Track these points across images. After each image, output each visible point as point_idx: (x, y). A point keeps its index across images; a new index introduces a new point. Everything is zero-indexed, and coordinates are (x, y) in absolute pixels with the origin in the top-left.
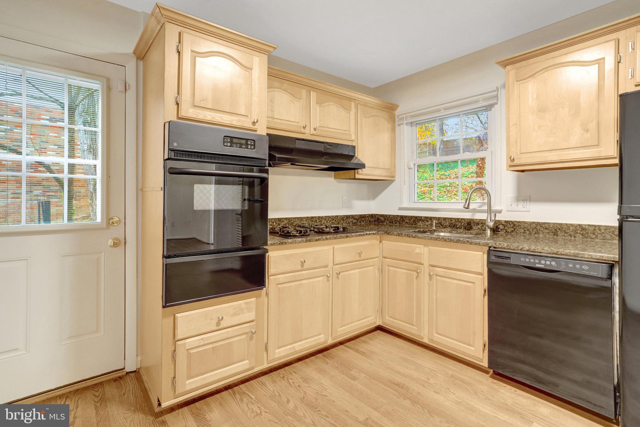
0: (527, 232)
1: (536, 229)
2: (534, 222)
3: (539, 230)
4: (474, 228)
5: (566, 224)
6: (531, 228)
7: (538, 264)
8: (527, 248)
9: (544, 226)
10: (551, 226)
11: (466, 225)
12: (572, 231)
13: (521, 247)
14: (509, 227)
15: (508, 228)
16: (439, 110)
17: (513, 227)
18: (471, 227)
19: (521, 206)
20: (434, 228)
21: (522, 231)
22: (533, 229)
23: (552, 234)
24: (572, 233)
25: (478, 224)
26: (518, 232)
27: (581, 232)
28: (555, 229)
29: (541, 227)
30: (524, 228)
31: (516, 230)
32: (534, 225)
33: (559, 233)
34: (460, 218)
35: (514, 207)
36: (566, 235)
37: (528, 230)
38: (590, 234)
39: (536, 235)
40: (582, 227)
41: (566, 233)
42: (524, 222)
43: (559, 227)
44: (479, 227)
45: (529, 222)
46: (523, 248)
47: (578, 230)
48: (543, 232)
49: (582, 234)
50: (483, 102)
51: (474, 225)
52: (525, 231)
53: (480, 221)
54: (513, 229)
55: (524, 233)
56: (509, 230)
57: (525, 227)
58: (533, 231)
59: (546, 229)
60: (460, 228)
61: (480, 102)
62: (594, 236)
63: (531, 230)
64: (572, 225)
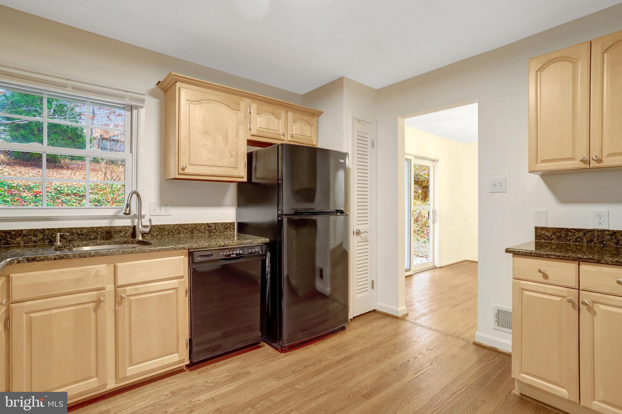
0: (171, 234)
1: (178, 230)
2: (177, 224)
3: (181, 231)
4: (115, 236)
5: (199, 224)
6: (174, 229)
7: (232, 254)
8: (223, 244)
9: (184, 227)
10: (189, 226)
11: (104, 234)
12: (203, 229)
13: (219, 244)
14: (155, 230)
15: (154, 232)
16: (65, 86)
17: (158, 231)
18: (110, 236)
19: (163, 210)
20: (59, 244)
21: (167, 233)
22: (175, 230)
23: (190, 233)
24: (202, 230)
25: (121, 231)
26: (163, 234)
27: (208, 229)
28: (192, 229)
29: (182, 228)
30: (168, 231)
31: (161, 233)
32: (176, 227)
33: (194, 231)
34: (95, 227)
35: (157, 212)
36: (199, 232)
37: (172, 232)
38: (213, 230)
39: (178, 236)
40: (209, 225)
41: (199, 231)
42: (168, 225)
43: (195, 226)
44: (122, 234)
45: (172, 224)
46: (220, 244)
47: (206, 227)
48: (183, 232)
49: (209, 230)
50: (128, 100)
51: (115, 234)
52: (169, 233)
53: (122, 228)
54: (158, 233)
55: (168, 235)
56: (155, 234)
57: (170, 230)
58: (176, 232)
59: (186, 229)
60: (96, 238)
61: (126, 100)
62: (215, 231)
63: (174, 232)
64: (203, 224)
